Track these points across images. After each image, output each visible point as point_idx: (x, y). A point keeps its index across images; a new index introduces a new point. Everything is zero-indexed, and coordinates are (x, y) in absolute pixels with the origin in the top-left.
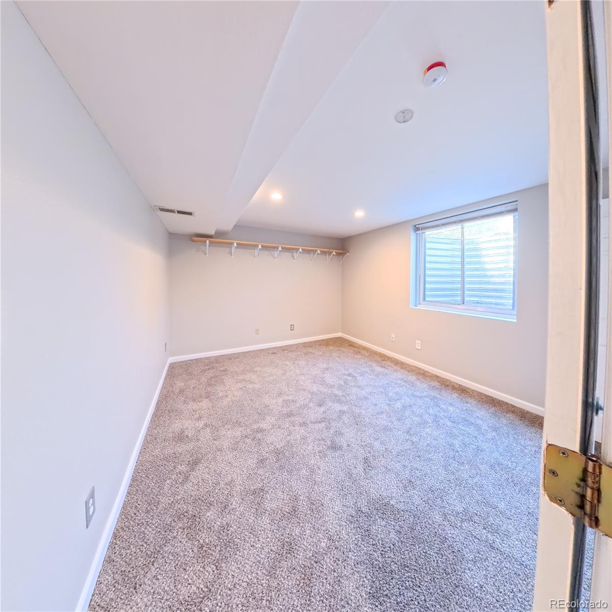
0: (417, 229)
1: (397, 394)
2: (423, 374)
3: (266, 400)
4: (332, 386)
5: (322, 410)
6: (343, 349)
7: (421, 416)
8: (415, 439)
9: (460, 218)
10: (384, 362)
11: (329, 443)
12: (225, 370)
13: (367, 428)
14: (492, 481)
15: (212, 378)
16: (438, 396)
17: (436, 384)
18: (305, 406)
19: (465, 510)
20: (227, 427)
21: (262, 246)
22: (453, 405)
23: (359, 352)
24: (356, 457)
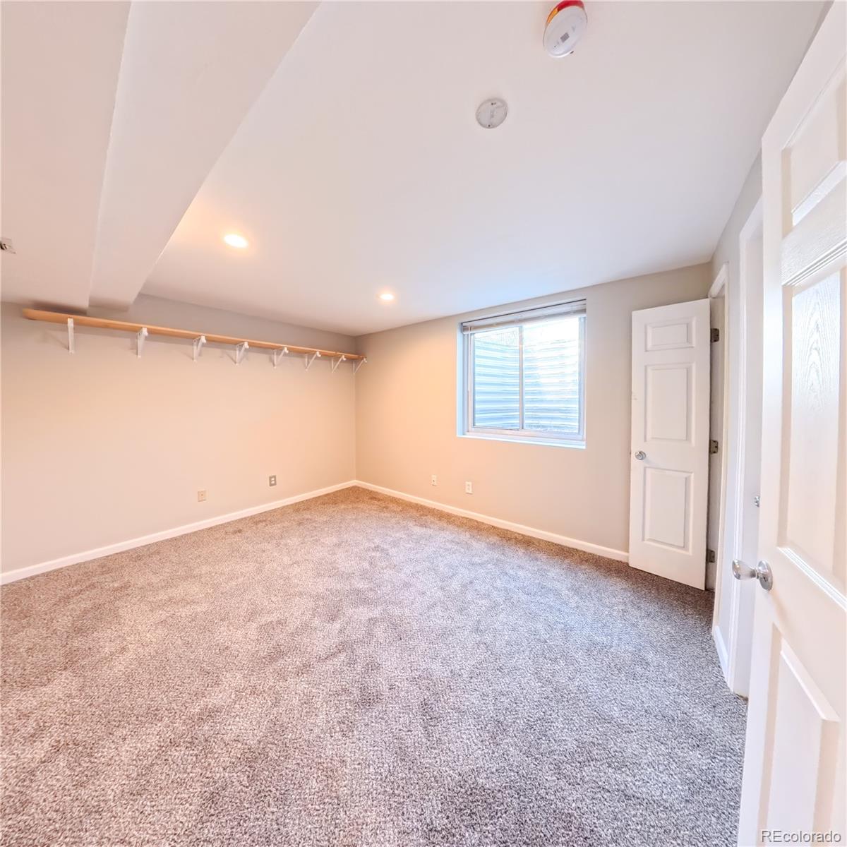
0: (464, 328)
1: (450, 566)
2: (477, 528)
3: (224, 634)
4: (349, 576)
5: (338, 626)
6: (361, 506)
7: (488, 596)
8: (488, 639)
9: (519, 316)
10: (424, 518)
11: (356, 693)
12: (125, 587)
13: (417, 641)
14: (595, 675)
15: (86, 612)
16: (502, 557)
17: (494, 539)
18: (305, 628)
19: (581, 745)
20: (119, 733)
21: (207, 339)
22: (522, 568)
23: (387, 508)
24: (408, 708)
